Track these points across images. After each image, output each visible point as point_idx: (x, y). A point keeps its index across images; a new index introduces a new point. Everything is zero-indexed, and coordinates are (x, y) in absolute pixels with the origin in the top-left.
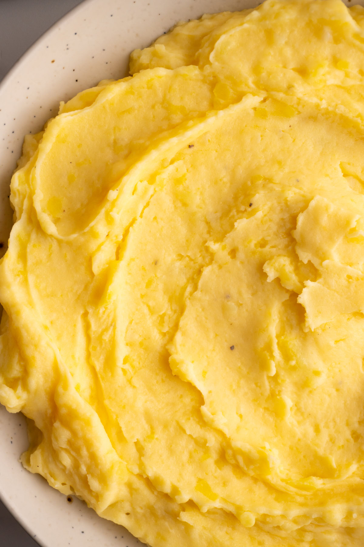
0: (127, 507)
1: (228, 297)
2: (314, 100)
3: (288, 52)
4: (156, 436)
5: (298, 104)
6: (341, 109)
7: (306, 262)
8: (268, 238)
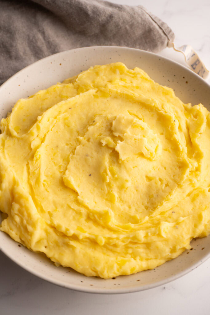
0: (45, 243)
1: (87, 155)
2: (115, 90)
3: (104, 77)
4: (58, 210)
5: (110, 92)
6: (126, 92)
7: (117, 136)
8: (102, 133)
